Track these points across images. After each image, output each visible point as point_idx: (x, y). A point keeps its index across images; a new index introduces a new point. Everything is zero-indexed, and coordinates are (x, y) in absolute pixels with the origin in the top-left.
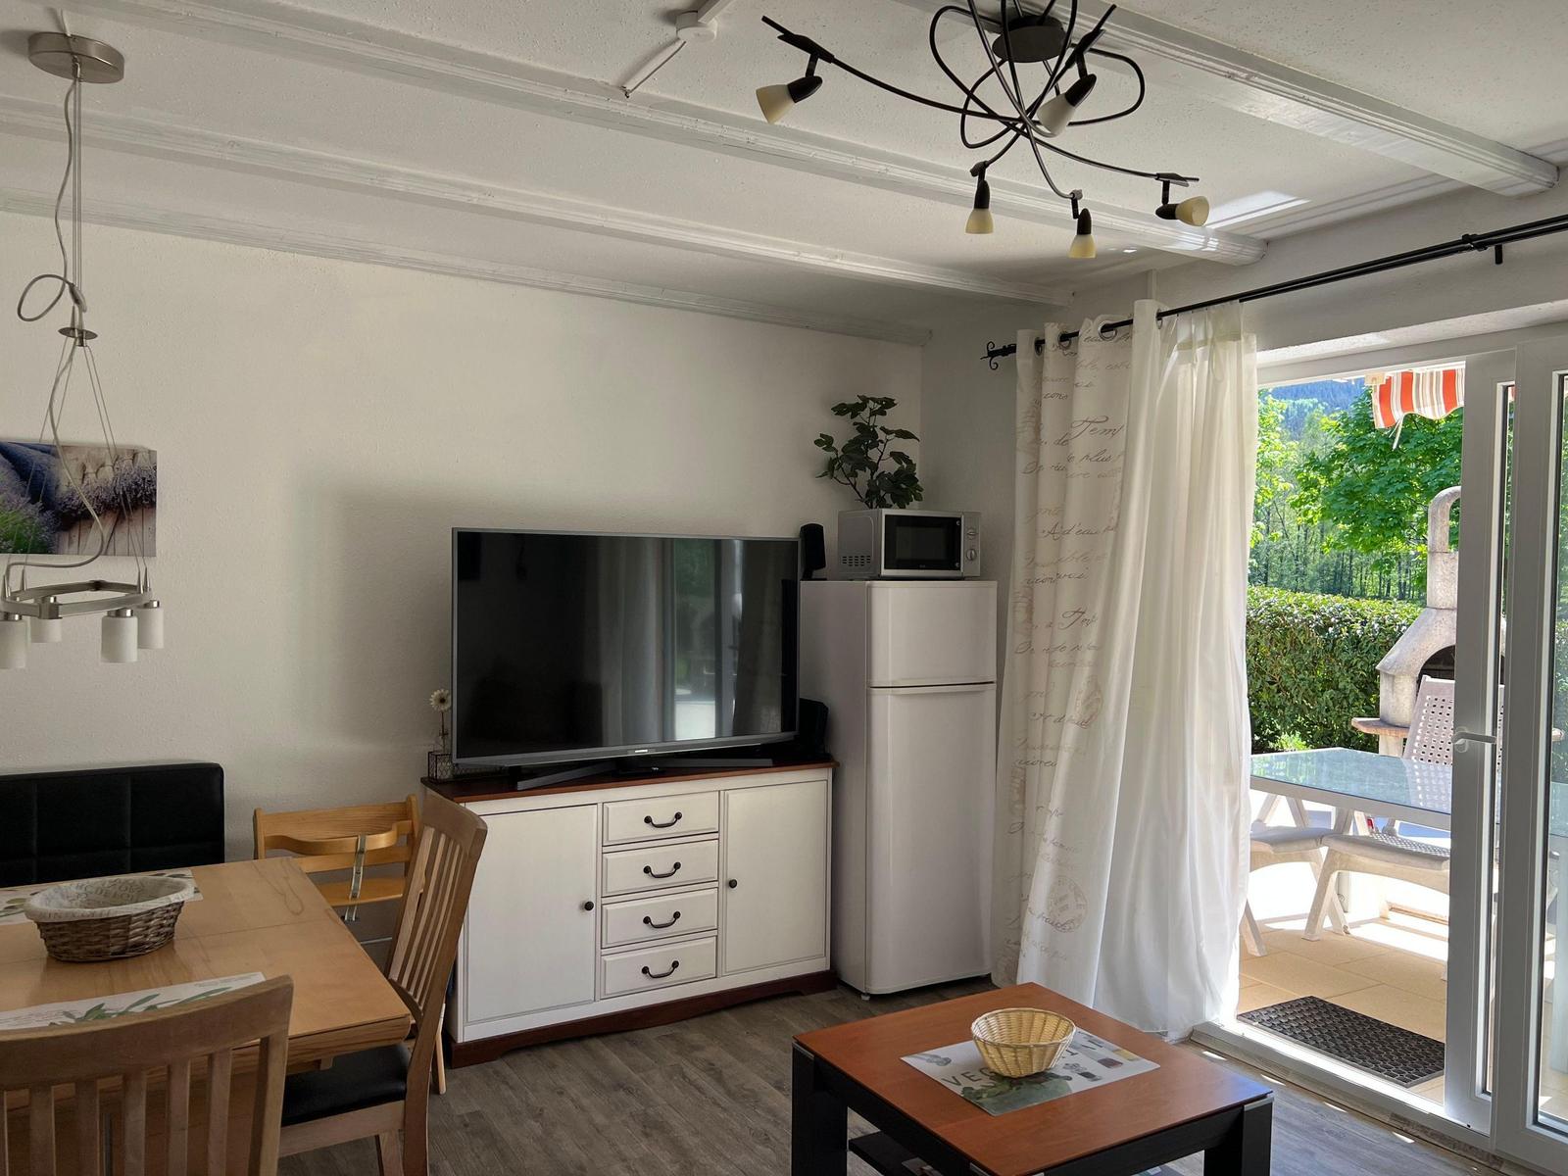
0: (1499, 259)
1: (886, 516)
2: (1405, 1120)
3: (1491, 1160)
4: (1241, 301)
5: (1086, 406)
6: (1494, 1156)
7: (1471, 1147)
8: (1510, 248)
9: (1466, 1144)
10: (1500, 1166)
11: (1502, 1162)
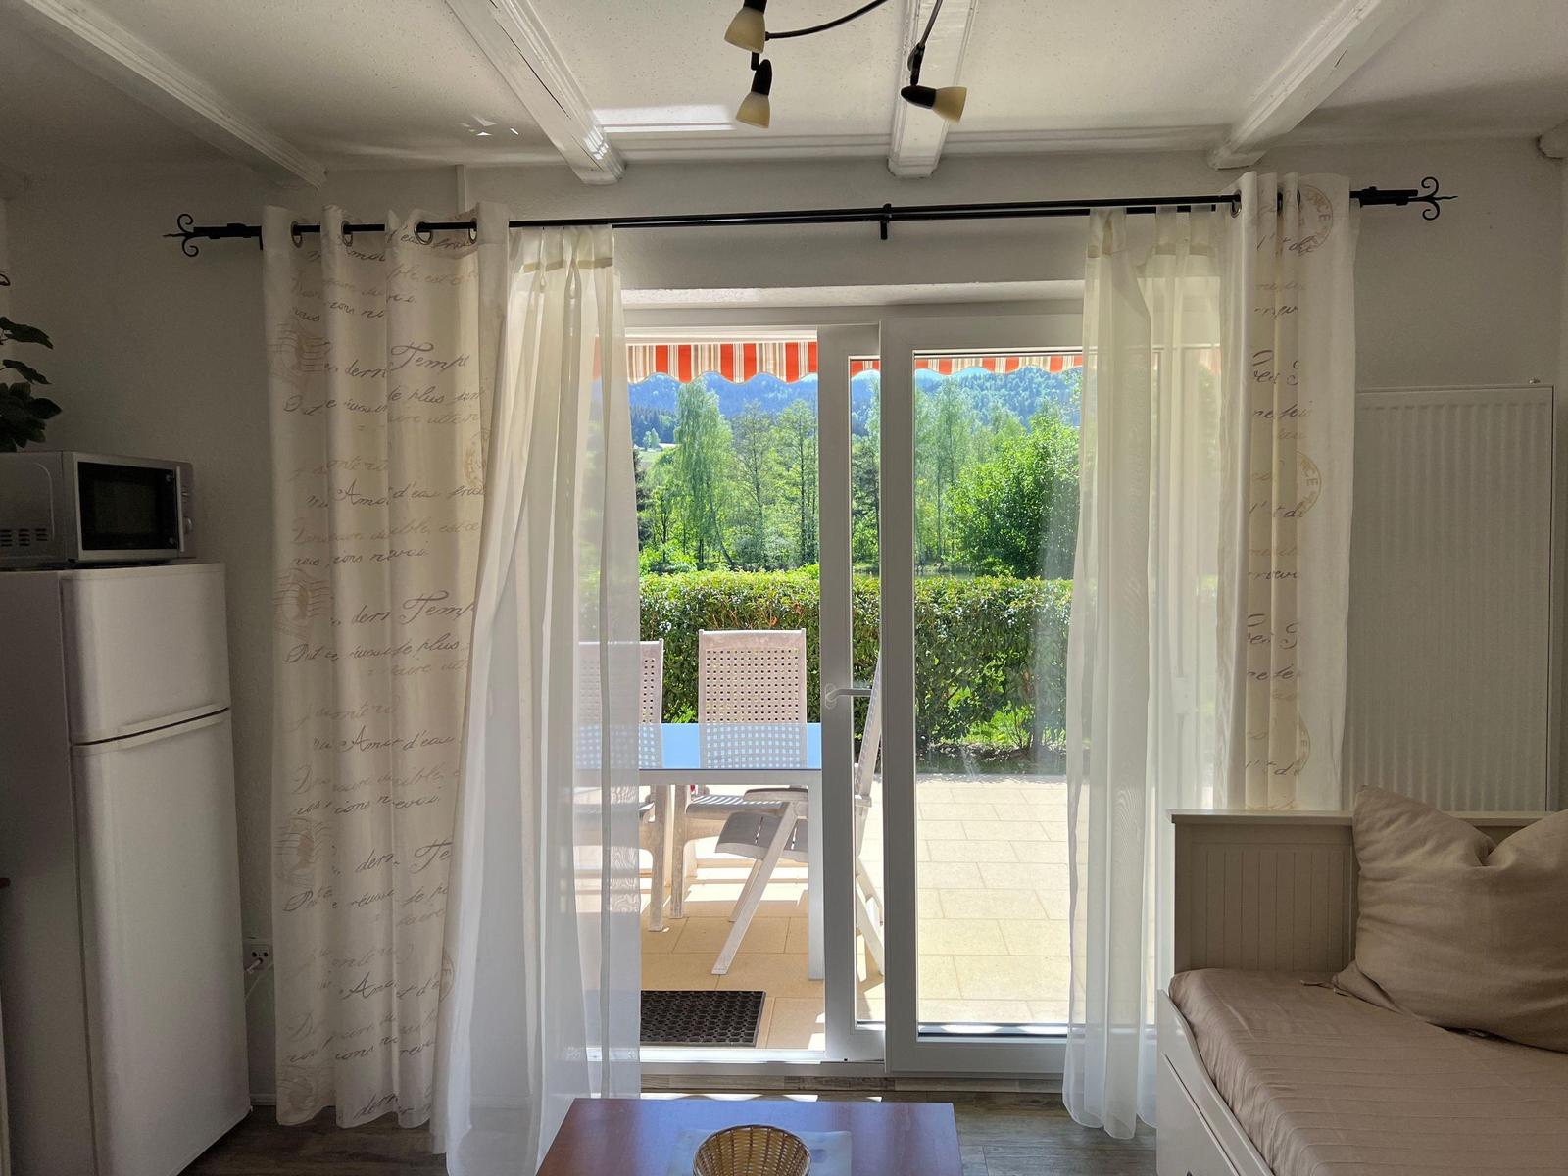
0: (884, 235)
1: (81, 464)
2: (799, 1078)
3: (884, 1082)
4: (614, 227)
5: (413, 324)
6: (886, 1079)
7: (864, 1079)
8: (895, 226)
9: (859, 1079)
10: (894, 1085)
11: (894, 1081)
